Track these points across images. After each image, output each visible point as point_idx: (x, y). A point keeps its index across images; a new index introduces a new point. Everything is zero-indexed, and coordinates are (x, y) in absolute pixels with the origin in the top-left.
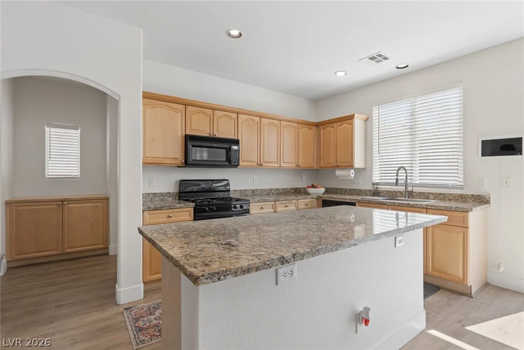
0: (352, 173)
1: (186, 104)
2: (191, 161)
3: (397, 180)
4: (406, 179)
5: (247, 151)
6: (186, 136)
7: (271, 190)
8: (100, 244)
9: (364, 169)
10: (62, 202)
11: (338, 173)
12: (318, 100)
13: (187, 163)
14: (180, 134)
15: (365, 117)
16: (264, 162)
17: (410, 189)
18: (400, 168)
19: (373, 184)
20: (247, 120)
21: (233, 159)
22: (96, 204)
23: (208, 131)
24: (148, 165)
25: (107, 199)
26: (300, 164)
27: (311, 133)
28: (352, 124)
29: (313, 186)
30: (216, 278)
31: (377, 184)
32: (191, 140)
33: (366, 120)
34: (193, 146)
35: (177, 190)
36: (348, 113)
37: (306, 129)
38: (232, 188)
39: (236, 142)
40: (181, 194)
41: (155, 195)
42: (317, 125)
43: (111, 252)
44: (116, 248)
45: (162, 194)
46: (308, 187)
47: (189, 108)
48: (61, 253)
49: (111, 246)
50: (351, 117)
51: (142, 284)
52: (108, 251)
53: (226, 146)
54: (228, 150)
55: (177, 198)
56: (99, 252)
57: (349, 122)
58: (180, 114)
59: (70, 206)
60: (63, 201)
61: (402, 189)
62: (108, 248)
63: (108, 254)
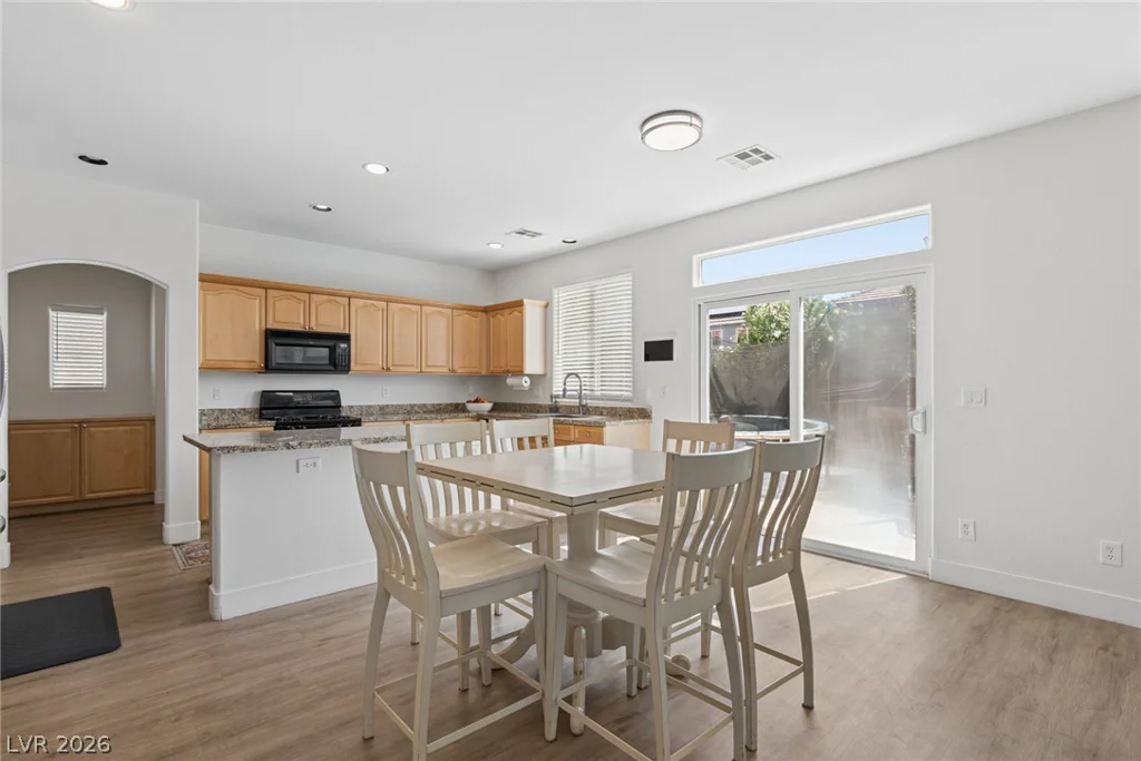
0: (526, 382)
1: (266, 287)
2: (274, 364)
3: (565, 390)
4: (581, 390)
5: (363, 351)
6: (267, 331)
7: (412, 406)
8: (141, 488)
9: (544, 375)
10: (81, 424)
11: (510, 381)
12: (495, 272)
13: (269, 367)
14: (257, 326)
15: (544, 303)
16: (393, 365)
17: (584, 402)
18: (569, 375)
19: (552, 397)
20: (365, 306)
21: (339, 360)
22: (134, 428)
23: (302, 321)
24: (209, 370)
25: (152, 420)
26: (455, 367)
27: (475, 322)
28: (521, 312)
29: (477, 401)
30: (226, 451)
31: (557, 396)
32: (273, 336)
33: (546, 306)
34: (277, 345)
35: (258, 406)
36: (513, 298)
37: (466, 316)
38: (344, 403)
39: (346, 338)
40: (264, 412)
41: (222, 411)
42: (486, 310)
43: (158, 501)
44: (164, 494)
45: (233, 411)
46: (469, 402)
47: (271, 293)
48: (78, 498)
49: (158, 491)
50: (520, 304)
51: (199, 522)
52: (153, 498)
53: (331, 343)
54: (332, 350)
55: (257, 416)
56: (139, 500)
57: (518, 308)
58: (257, 301)
59: (92, 429)
60: (81, 422)
61: (575, 402)
62: (153, 494)
63: (152, 503)
